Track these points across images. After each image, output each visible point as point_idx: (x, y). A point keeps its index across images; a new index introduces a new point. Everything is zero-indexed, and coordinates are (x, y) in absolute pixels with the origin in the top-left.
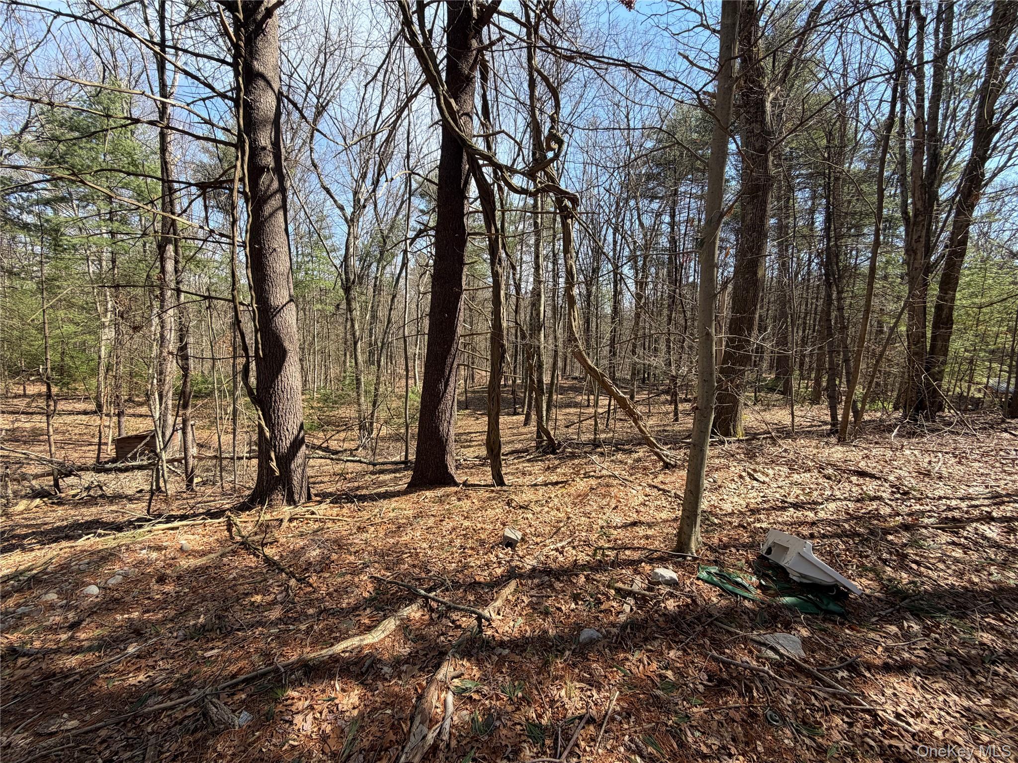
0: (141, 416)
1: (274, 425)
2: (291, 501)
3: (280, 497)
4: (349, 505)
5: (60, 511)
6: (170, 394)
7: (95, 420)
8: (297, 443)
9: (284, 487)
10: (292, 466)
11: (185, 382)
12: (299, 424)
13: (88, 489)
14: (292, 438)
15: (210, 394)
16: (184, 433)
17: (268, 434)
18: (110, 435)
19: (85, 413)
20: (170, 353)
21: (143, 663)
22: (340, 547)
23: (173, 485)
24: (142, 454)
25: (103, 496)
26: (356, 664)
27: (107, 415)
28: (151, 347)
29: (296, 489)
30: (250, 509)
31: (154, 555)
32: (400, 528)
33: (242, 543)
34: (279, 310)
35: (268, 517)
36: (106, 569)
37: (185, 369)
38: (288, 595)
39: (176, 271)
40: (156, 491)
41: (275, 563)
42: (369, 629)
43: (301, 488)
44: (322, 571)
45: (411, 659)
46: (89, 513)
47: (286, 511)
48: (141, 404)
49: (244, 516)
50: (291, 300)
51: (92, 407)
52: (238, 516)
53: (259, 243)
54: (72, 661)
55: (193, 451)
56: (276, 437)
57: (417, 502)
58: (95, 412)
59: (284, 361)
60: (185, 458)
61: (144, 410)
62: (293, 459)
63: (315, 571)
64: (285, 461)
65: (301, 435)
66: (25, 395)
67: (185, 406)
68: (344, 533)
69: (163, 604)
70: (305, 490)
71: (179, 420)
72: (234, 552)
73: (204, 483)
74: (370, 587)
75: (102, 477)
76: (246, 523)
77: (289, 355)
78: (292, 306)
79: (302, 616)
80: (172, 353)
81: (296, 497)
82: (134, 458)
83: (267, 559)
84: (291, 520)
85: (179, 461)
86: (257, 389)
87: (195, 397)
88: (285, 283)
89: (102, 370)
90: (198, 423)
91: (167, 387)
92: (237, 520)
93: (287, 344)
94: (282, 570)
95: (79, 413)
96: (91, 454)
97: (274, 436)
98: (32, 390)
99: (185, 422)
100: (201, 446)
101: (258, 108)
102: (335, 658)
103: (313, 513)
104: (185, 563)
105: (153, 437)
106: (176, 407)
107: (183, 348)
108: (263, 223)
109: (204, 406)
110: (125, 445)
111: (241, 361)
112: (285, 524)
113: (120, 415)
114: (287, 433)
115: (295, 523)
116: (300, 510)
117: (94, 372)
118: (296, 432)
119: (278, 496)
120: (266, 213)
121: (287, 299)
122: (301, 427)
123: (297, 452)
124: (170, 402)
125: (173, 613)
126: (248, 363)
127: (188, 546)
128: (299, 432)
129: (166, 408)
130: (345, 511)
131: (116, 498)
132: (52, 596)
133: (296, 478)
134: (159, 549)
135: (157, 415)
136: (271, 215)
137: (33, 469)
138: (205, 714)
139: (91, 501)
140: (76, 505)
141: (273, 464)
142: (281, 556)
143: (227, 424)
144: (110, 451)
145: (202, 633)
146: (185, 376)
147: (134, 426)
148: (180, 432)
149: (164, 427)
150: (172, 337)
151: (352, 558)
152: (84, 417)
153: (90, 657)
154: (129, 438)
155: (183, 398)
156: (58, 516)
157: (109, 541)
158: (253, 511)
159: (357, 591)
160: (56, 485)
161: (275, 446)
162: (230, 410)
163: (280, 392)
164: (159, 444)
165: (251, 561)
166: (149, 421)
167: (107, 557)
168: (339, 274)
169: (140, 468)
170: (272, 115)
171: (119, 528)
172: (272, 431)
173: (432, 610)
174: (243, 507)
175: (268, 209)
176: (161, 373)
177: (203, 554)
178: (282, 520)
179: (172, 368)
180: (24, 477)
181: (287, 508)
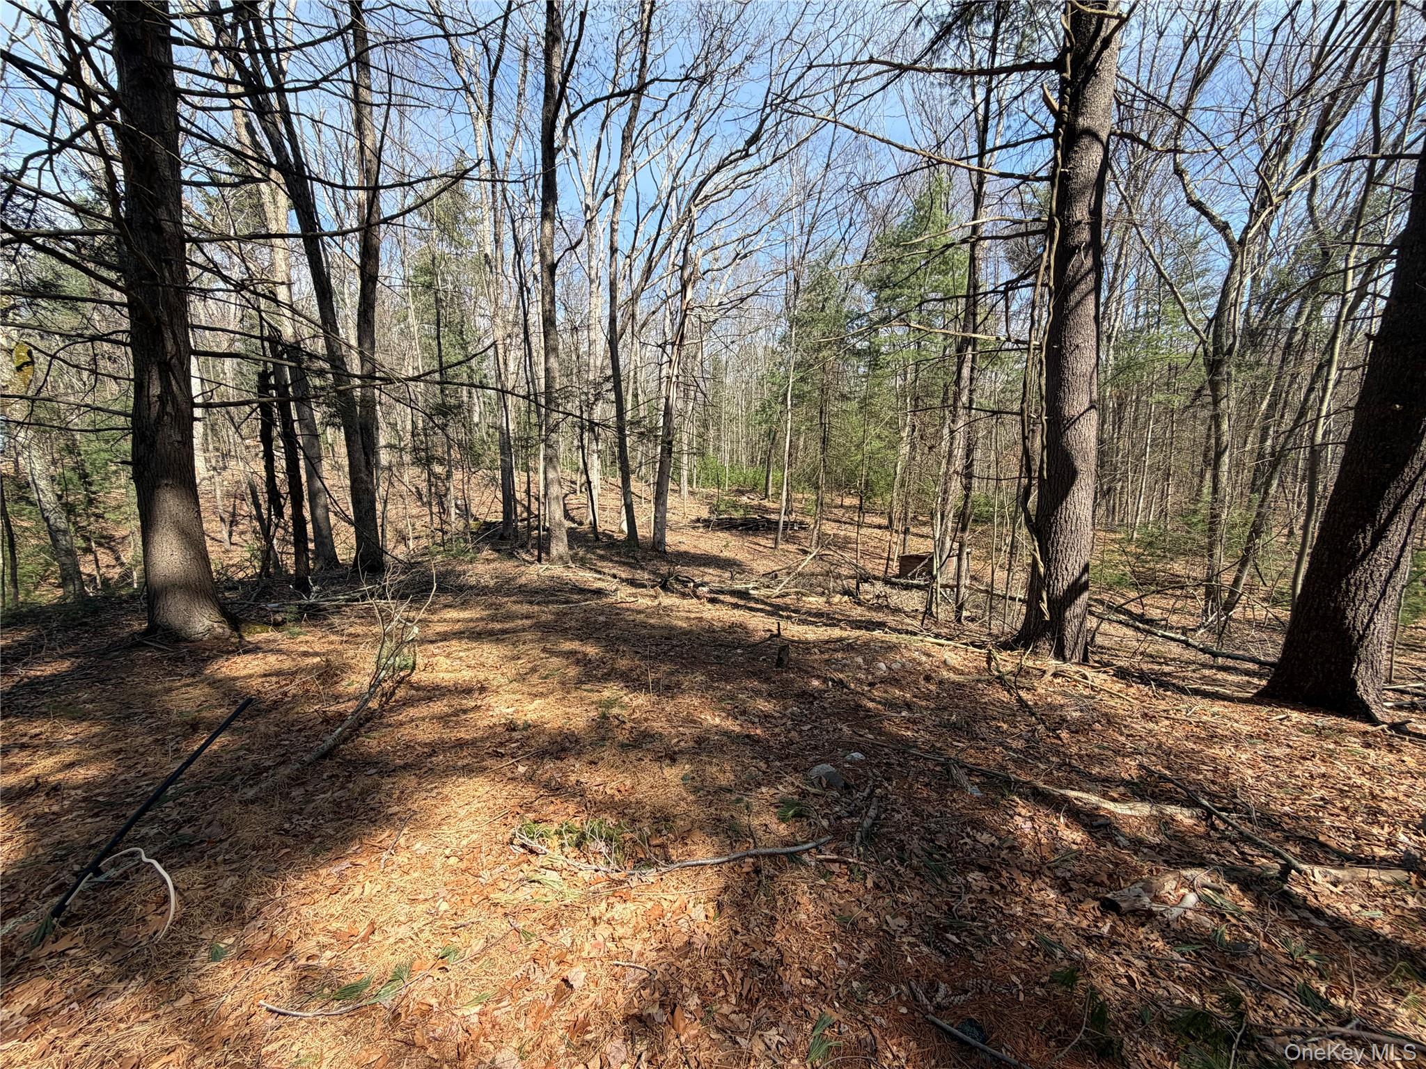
0: (922, 536)
1: (1050, 560)
2: (1060, 654)
3: (1047, 646)
4: (1141, 686)
5: (859, 610)
6: (951, 515)
7: (886, 535)
8: (1077, 588)
9: (1053, 634)
10: (1067, 614)
11: (966, 503)
12: (1082, 565)
13: (878, 597)
14: (1071, 579)
15: (990, 519)
16: (960, 559)
17: (1042, 570)
18: (897, 551)
19: (880, 527)
20: (956, 472)
21: (911, 726)
22: (1109, 722)
23: (944, 612)
24: (920, 574)
25: (887, 607)
26: (1088, 816)
27: (897, 531)
28: (939, 464)
29: (1069, 643)
30: (1012, 649)
31: (924, 659)
32: (1213, 738)
33: (998, 678)
34: (1073, 421)
35: (1030, 663)
36: (891, 655)
37: (967, 488)
38: (1033, 736)
39: (971, 379)
40: (928, 612)
41: (1027, 706)
42: (1114, 800)
43: (1076, 644)
44: (1077, 732)
45: (1158, 849)
46: (878, 617)
47: (1052, 664)
48: (924, 524)
49: (1005, 655)
50: (1092, 407)
51: (885, 522)
52: (999, 652)
53: (1059, 342)
54: (871, 705)
55: (966, 581)
56: (1051, 575)
57: (1267, 720)
58: (886, 528)
59: (1072, 483)
60: (958, 586)
61: (925, 530)
62: (1070, 606)
63: (1068, 728)
64: (1061, 604)
65: (1084, 579)
66: (842, 506)
67: (964, 529)
68: (1121, 712)
69: (927, 697)
70: (1080, 647)
71: (956, 545)
72: (989, 683)
73: (972, 620)
74: (1134, 773)
75: (888, 590)
76: (1007, 661)
77: (1080, 476)
78: (1094, 414)
79: (1042, 758)
80: (957, 473)
81: (1068, 653)
82: (913, 577)
83: (1020, 700)
84: (1055, 675)
85: (951, 587)
86: (1037, 516)
87: (975, 521)
88: (1086, 387)
89: (897, 484)
90: (975, 552)
91: (948, 507)
92: (998, 657)
93: (1079, 464)
94: (1033, 714)
95: (875, 527)
96: (881, 568)
97: (1048, 574)
98: (848, 501)
99: (961, 549)
100: (973, 578)
101: (1077, 175)
102: (1066, 799)
103: (1085, 678)
104: (945, 674)
105: (931, 559)
106: (955, 530)
107: (969, 466)
108: (1066, 317)
109: (982, 533)
110: (908, 562)
111: (1025, 481)
112: (1048, 677)
113: (906, 532)
114: (1065, 572)
115: (1059, 680)
116: (1070, 668)
117: (890, 486)
118: (1077, 574)
119: (1045, 646)
120: (1072, 303)
121: (1087, 405)
122: (1086, 569)
123: (1076, 598)
124: (950, 524)
125: (933, 706)
126: (1030, 485)
127: (950, 662)
128: (1082, 575)
129: (946, 530)
130: (1132, 690)
131: (896, 611)
132: (860, 660)
133: (1070, 630)
134: (929, 655)
135: (937, 536)
136: (1078, 303)
137: (844, 571)
138: (949, 772)
139: (879, 608)
140: (869, 609)
141: (1044, 606)
142: (1036, 704)
143: (1003, 558)
144: (895, 567)
145: (954, 727)
146: (967, 496)
147: (918, 546)
148: (955, 559)
149: (942, 550)
150: (959, 452)
151: (1122, 739)
152: (878, 531)
153: (880, 707)
154: (911, 557)
155: (963, 519)
156: (857, 612)
157: (893, 638)
158: (1015, 653)
159: (1114, 767)
160: (858, 587)
161: (1049, 586)
162: (1009, 540)
163: (1063, 521)
164: (936, 564)
165: (1004, 696)
166: (930, 542)
167: (892, 648)
168: (1203, 342)
169: (918, 587)
170: (1094, 175)
171: (899, 632)
172: (1048, 568)
173: (1213, 827)
174: (1006, 646)
175: (1075, 297)
176: (945, 492)
177: (962, 673)
178: (1044, 672)
179: (956, 485)
180: (839, 576)
181: (1054, 662)
